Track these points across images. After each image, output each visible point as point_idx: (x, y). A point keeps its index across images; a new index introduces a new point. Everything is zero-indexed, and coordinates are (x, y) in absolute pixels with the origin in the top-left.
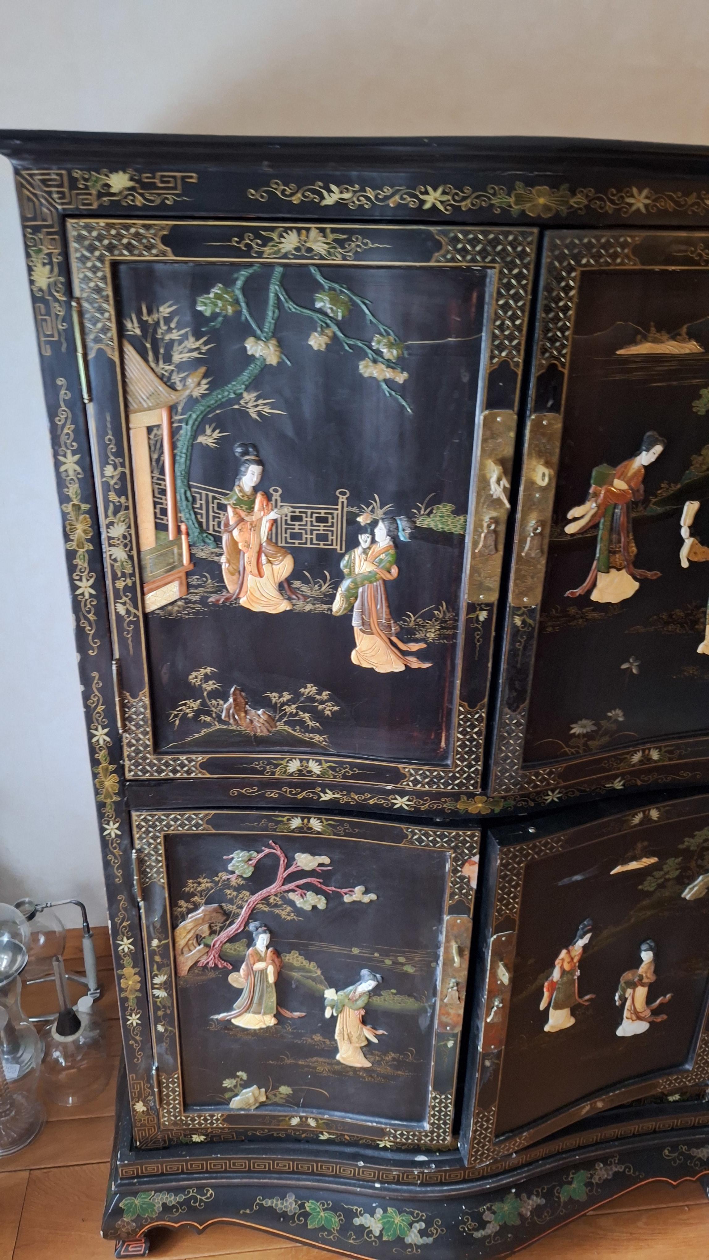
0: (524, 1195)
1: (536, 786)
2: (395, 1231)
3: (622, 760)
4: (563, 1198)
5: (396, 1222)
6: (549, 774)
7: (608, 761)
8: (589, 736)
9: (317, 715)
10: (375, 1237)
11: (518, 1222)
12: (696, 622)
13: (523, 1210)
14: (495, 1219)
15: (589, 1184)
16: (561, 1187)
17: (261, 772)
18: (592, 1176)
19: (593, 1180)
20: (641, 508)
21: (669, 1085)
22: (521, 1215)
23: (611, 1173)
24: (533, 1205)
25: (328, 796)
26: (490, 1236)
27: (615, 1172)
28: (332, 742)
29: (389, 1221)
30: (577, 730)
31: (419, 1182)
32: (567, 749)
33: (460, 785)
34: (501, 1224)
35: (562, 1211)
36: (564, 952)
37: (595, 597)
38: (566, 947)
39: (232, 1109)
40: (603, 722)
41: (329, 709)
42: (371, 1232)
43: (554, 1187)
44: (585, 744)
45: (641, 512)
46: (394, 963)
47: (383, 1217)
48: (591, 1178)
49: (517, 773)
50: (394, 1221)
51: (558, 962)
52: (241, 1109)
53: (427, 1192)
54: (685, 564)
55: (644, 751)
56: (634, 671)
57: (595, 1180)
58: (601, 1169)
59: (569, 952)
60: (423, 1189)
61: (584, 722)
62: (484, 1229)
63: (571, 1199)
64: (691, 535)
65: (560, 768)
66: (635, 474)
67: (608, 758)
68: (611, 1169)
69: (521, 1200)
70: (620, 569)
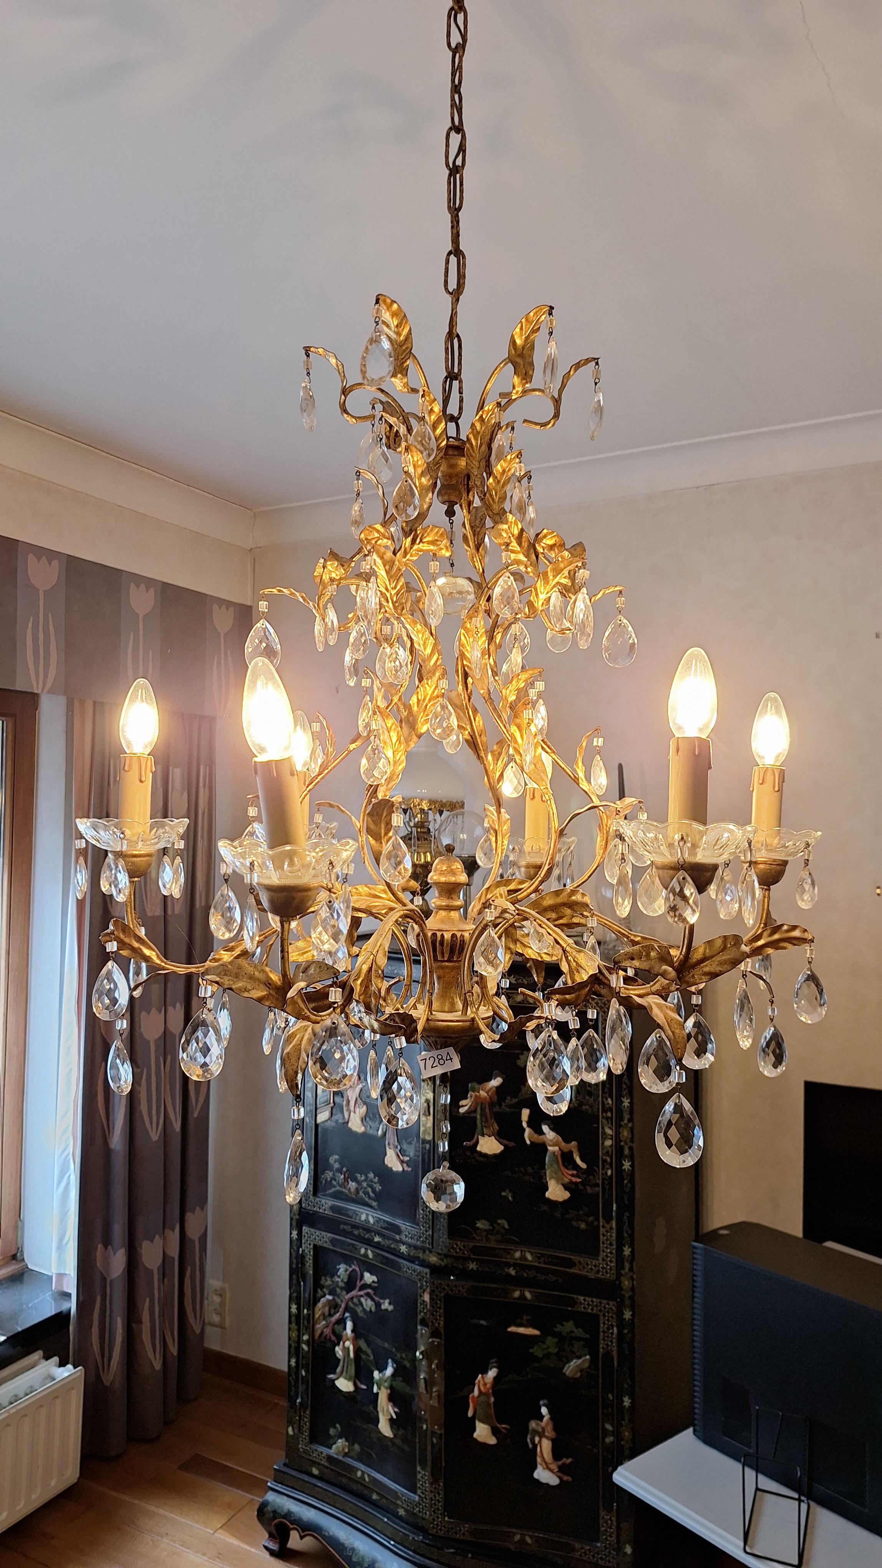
1: (456, 1252)
3: (509, 1253)
6: (464, 1247)
7: (500, 1251)
8: (489, 1232)
9: (374, 1190)
12: (542, 1177)
17: (351, 1217)
20: (497, 1107)
25: (377, 1239)
28: (379, 1206)
30: (479, 1225)
32: (476, 1236)
33: (423, 1242)
36: (480, 1376)
37: (478, 1149)
38: (482, 1374)
39: (332, 1453)
40: (495, 1225)
41: (378, 1188)
44: (486, 1236)
45: (497, 1109)
46: (401, 1358)
49: (446, 1241)
51: (477, 1381)
52: (336, 1453)
54: (528, 1142)
55: (521, 1251)
56: (510, 1199)
59: (482, 1377)
61: (483, 1221)
64: (528, 1126)
65: (471, 1245)
66: (490, 1090)
67: (500, 1249)
70: (489, 1136)
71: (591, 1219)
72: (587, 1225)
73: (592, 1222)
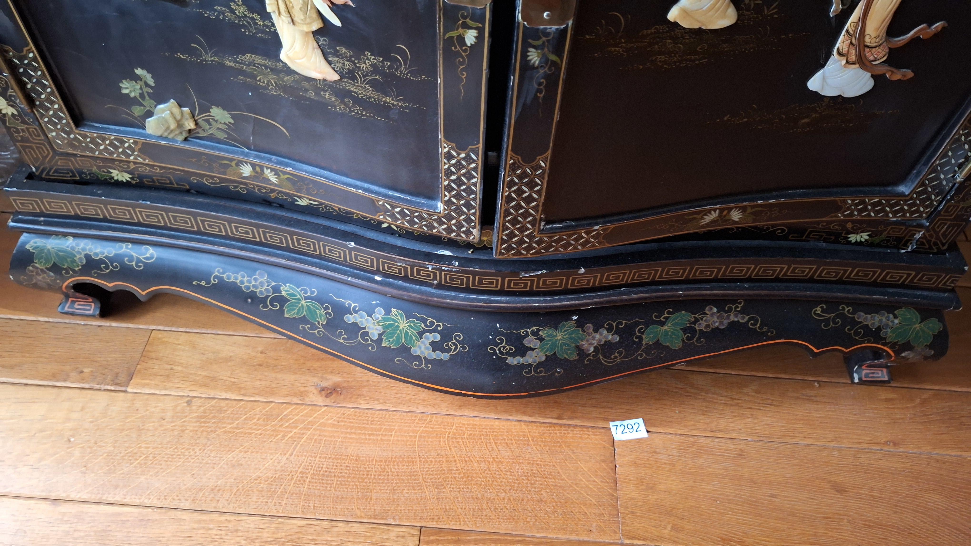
0: (590, 327)
2: (399, 338)
4: (646, 340)
5: (401, 328)
10: (372, 340)
11: (575, 357)
13: (585, 345)
14: (541, 347)
15: (689, 330)
16: (647, 327)
18: (696, 320)
19: (697, 327)
21: (860, 211)
22: (580, 351)
23: (726, 322)
24: (600, 341)
26: (530, 365)
27: (733, 321)
29: (390, 326)
31: (435, 282)
34: (548, 353)
35: (641, 355)
39: (149, 136)
42: (367, 333)
43: (637, 324)
47: (384, 320)
48: (695, 323)
50: (398, 326)
52: (161, 137)
53: (446, 297)
57: (701, 326)
58: (713, 314)
60: (442, 292)
62: (523, 355)
63: (657, 343)
68: (728, 317)
69: (584, 331)
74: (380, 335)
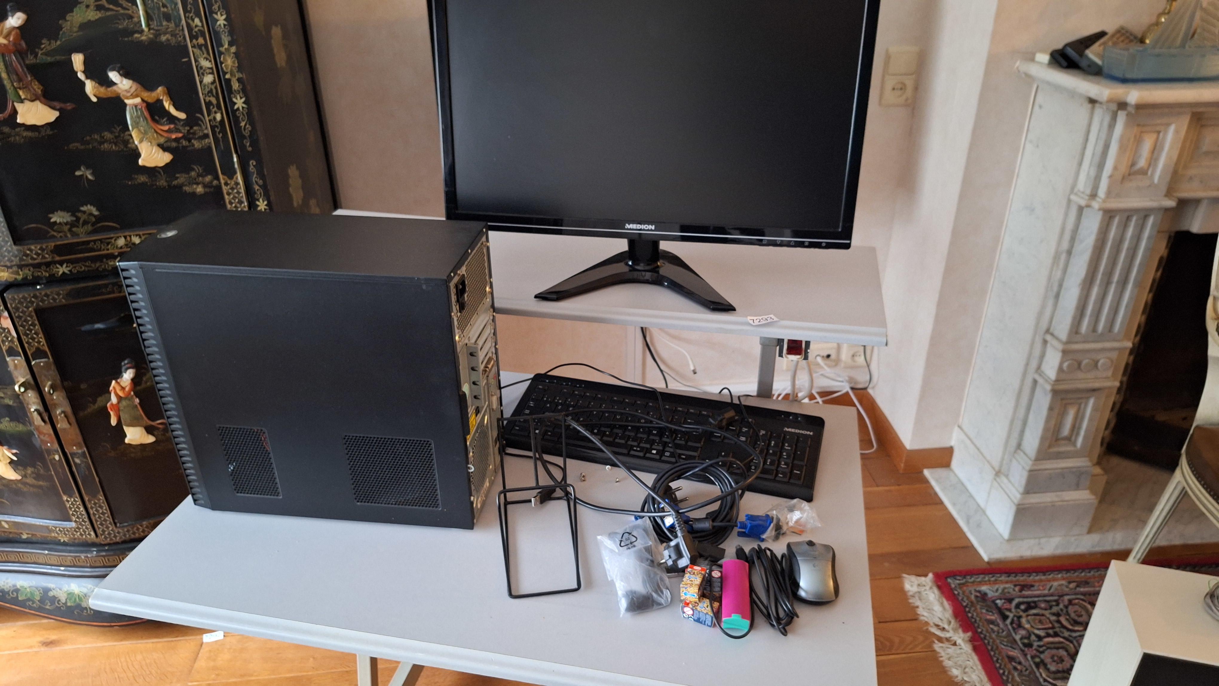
1: (33, 259)
2: (75, 599)
3: (109, 243)
6: (42, 249)
7: (95, 244)
8: (72, 225)
10: (62, 604)
20: (30, 57)
30: (56, 219)
31: (88, 564)
32: (55, 234)
36: (114, 382)
37: (20, 120)
38: (116, 379)
40: (79, 215)
42: (60, 600)
44: (70, 230)
45: (31, 60)
49: (12, 248)
51: (111, 389)
54: (94, 100)
55: (126, 236)
56: (90, 177)
59: (117, 382)
60: (93, 570)
61: (60, 213)
65: (52, 245)
66: (10, 32)
67: (95, 241)
70: (32, 101)
71: (208, 178)
72: (205, 186)
73: (211, 182)
74: (66, 599)
